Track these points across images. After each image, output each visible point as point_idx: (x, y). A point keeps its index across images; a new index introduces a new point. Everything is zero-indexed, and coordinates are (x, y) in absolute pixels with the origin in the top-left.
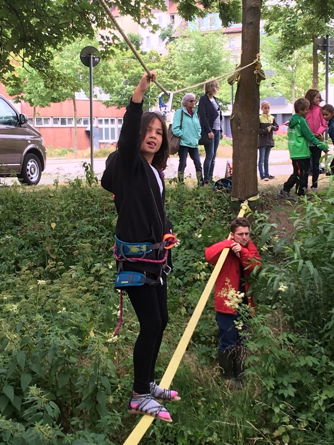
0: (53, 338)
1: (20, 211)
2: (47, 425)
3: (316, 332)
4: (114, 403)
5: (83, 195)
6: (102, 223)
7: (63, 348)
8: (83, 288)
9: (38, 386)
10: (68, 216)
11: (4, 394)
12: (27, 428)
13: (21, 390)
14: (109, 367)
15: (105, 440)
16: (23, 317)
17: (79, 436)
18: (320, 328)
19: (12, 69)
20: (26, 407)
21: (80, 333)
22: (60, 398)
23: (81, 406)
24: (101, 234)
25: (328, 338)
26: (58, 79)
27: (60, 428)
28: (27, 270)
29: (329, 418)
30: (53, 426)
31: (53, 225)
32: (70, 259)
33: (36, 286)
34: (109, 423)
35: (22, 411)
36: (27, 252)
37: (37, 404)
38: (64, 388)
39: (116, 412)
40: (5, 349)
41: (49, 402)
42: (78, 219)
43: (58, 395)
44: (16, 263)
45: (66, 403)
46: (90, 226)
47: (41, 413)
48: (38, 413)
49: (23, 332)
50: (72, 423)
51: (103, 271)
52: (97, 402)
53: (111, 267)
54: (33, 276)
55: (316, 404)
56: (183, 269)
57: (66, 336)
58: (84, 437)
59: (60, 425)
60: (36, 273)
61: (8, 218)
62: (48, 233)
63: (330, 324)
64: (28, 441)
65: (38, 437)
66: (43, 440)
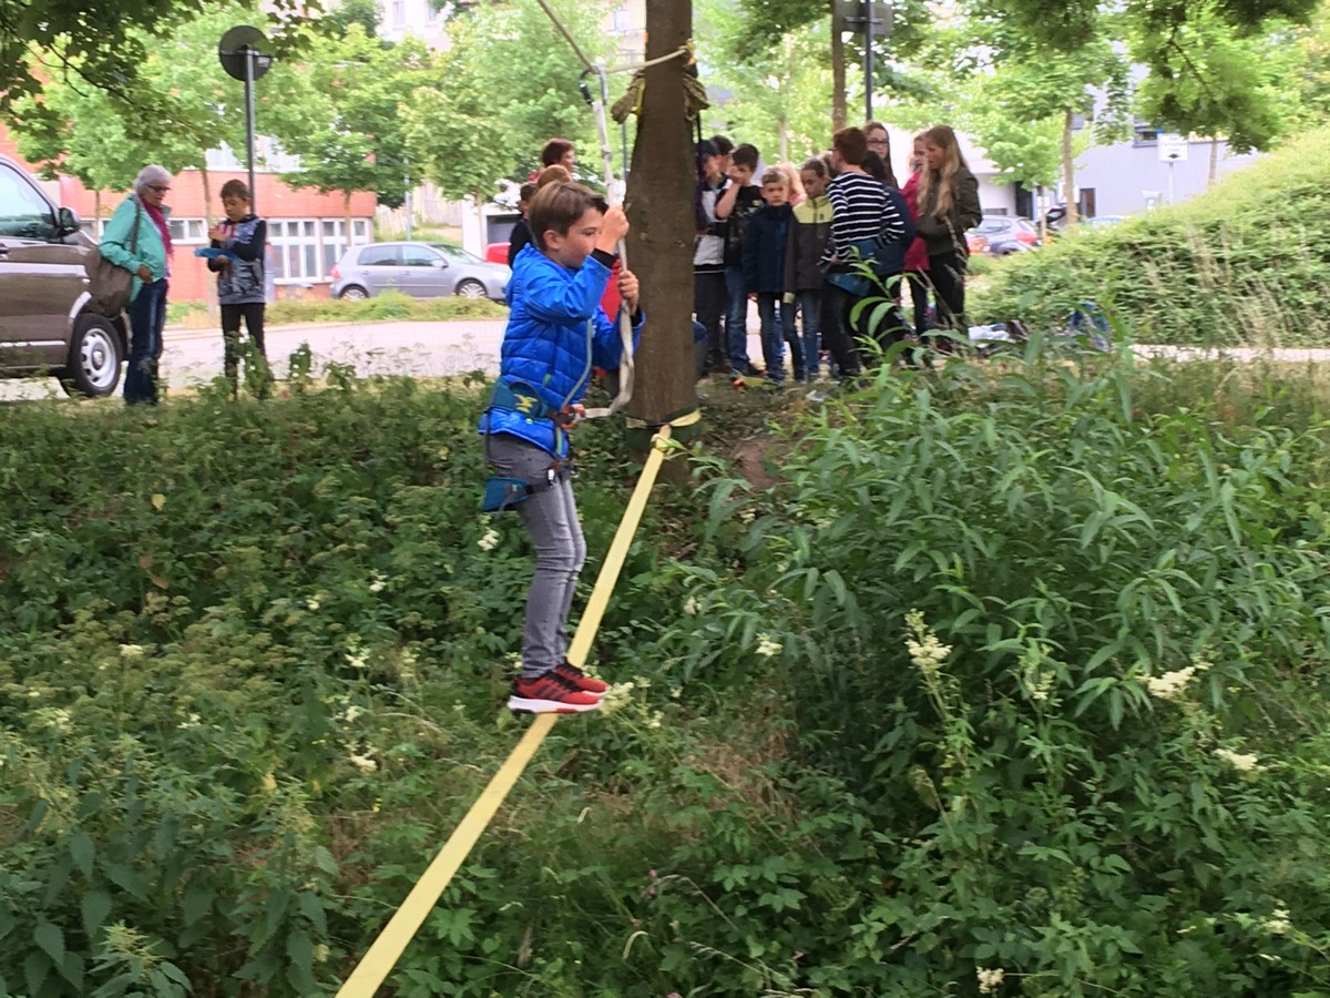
0: (168, 796)
1: (67, 463)
3: (856, 760)
5: (237, 421)
6: (289, 492)
7: (193, 820)
8: (242, 664)
9: (129, 925)
10: (198, 476)
11: (35, 949)
14: (321, 865)
16: (85, 741)
18: (864, 748)
19: (34, 87)
20: (96, 981)
21: (241, 780)
22: (189, 954)
23: (244, 973)
24: (286, 521)
25: (887, 774)
26: (162, 114)
29: (893, 981)
31: (159, 501)
32: (205, 589)
33: (116, 661)
36: (88, 573)
37: (127, 970)
38: (197, 924)
39: (340, 981)
41: (158, 964)
42: (224, 481)
43: (183, 944)
44: (60, 603)
45: (203, 965)
46: (256, 501)
49: (84, 782)
51: (294, 617)
52: (287, 961)
53: (314, 606)
54: (104, 635)
55: (858, 945)
56: (504, 607)
57: (203, 788)
60: (116, 626)
61: (36, 486)
62: (142, 524)
63: (891, 739)
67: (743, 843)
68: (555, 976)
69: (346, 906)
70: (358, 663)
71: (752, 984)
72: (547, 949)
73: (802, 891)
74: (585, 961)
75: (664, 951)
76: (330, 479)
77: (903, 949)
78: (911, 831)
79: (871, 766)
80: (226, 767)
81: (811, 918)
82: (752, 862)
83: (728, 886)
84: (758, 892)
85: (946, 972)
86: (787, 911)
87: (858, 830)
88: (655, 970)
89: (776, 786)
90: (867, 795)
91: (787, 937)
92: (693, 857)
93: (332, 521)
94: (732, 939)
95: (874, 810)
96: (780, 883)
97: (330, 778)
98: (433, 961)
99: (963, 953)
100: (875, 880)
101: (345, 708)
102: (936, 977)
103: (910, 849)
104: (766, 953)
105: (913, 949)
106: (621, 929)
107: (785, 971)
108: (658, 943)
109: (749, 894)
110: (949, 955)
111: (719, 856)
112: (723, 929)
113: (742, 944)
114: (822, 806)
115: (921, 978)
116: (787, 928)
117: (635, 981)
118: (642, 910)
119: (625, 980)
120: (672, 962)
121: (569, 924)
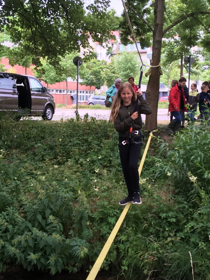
0: (61, 193)
1: (44, 132)
2: (58, 234)
3: (186, 195)
4: (89, 225)
5: (75, 126)
6: (83, 139)
7: (65, 198)
8: (75, 170)
10: (67, 136)
11: (37, 219)
12: (48, 235)
13: (45, 217)
14: (88, 207)
15: (85, 243)
16: (47, 182)
17: (73, 240)
18: (187, 193)
19: (41, 65)
20: (47, 225)
21: (74, 191)
22: (64, 222)
23: (74, 226)
24: (83, 145)
26: (63, 70)
27: (64, 236)
28: (48, 160)
29: (192, 236)
30: (61, 236)
31: (60, 140)
32: (68, 155)
33: (53, 168)
34: (87, 234)
35: (46, 227)
36: (48, 152)
37: (52, 224)
38: (66, 217)
39: (90, 230)
40: (38, 198)
41: (59, 223)
42: (72, 137)
43: (63, 220)
44: (43, 156)
45: (66, 224)
46: (78, 141)
47: (55, 228)
48: (53, 228)
49: (47, 189)
50: (70, 233)
51: (84, 162)
52: (81, 224)
53: (88, 160)
54: (51, 163)
55: (186, 229)
57: (67, 192)
58: (75, 241)
59: (64, 234)
60: (53, 162)
61: (39, 136)
62: (58, 143)
63: (192, 191)
64: (49, 242)
65: (54, 240)
66: (56, 241)
67: (165, 209)
68: (130, 231)
69: (92, 215)
70: (97, 172)
71: (166, 235)
72: (129, 226)
73: (176, 218)
74: (135, 228)
75: (150, 228)
76: (91, 138)
77: (194, 230)
78: (196, 209)
79: (189, 196)
80: (71, 188)
81: (177, 224)
82: (167, 212)
83: (162, 217)
84: (168, 218)
85: (202, 236)
86: (173, 222)
87: (187, 208)
88: (148, 231)
89: (171, 199)
90: (188, 202)
91: (173, 227)
92: (156, 211)
93: (91, 145)
94: (163, 226)
95: (189, 204)
96: (172, 217)
97: (90, 192)
98: (108, 227)
99: (205, 233)
100: (189, 218)
101: (94, 180)
102: (200, 237)
103: (196, 212)
104: (169, 230)
105: (196, 231)
106: (142, 223)
107: (172, 233)
108: (149, 226)
109: (166, 219)
110: (203, 232)
111: (161, 211)
112: (161, 224)
113: (164, 227)
114: (179, 203)
115: (198, 236)
116: (173, 225)
117: (144, 233)
118: (146, 220)
119: (143, 233)
120: (152, 230)
121: (133, 222)
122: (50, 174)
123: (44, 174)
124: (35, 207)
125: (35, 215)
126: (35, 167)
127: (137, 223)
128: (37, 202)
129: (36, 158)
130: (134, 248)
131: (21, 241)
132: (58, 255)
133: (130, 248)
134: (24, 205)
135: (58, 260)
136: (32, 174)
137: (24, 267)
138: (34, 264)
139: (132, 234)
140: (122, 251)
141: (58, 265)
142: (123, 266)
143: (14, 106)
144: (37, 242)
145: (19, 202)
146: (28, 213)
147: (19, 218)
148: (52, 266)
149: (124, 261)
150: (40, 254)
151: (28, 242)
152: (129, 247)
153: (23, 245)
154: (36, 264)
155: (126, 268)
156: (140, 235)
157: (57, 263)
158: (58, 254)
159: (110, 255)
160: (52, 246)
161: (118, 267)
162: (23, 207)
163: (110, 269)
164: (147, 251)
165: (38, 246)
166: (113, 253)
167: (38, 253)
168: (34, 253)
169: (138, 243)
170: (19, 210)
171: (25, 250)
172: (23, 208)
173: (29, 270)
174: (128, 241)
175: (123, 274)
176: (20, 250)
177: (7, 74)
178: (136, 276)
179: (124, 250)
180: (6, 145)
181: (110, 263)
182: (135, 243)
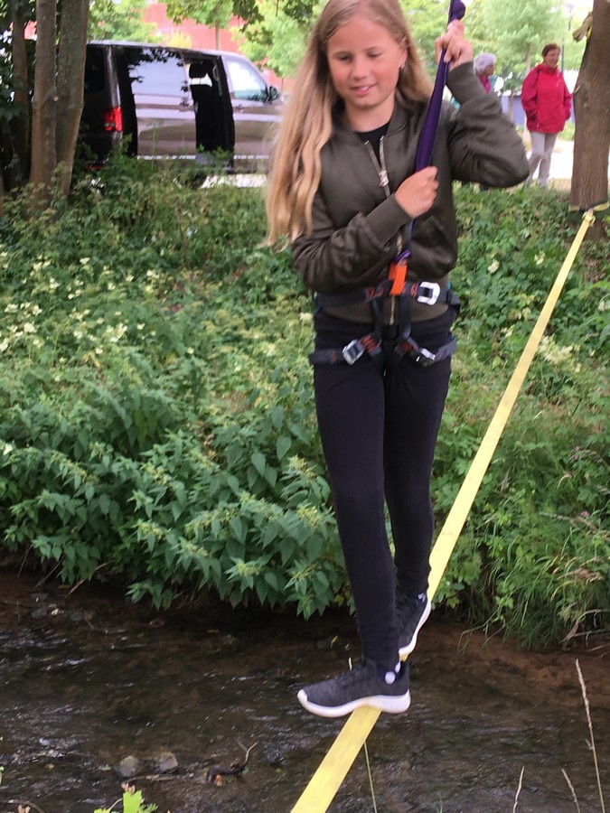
2: (314, 507)
11: (252, 465)
12: (285, 511)
20: (286, 483)
30: (321, 510)
33: (297, 321)
35: (279, 489)
36: (282, 276)
37: (300, 479)
44: (268, 290)
47: (305, 492)
48: (301, 492)
54: (289, 308)
60: (297, 304)
64: (288, 529)
65: (302, 523)
66: (309, 528)
68: (521, 498)
72: (517, 484)
74: (537, 491)
75: (579, 488)
88: (574, 499)
108: (576, 485)
117: (563, 504)
118: (568, 467)
119: (558, 504)
120: (584, 496)
121: (529, 473)
122: (290, 337)
123: (271, 339)
124: (246, 431)
125: (247, 456)
126: (245, 320)
127: (542, 476)
128: (251, 419)
129: (250, 294)
130: (532, 547)
131: (210, 525)
132: (314, 566)
133: (519, 547)
134: (216, 426)
135: (314, 576)
136: (238, 339)
137: (222, 597)
138: (248, 589)
139: (526, 506)
140: (497, 555)
141: (315, 590)
142: (501, 596)
143: (182, 144)
144: (253, 530)
145: (203, 418)
146: (226, 449)
147: (203, 462)
148: (300, 592)
149: (504, 584)
150: (262, 561)
151: (228, 530)
152: (516, 545)
153: (216, 536)
154: (252, 587)
155: (510, 603)
156: (549, 511)
157: (315, 587)
158: (314, 563)
159: (462, 566)
160: (295, 541)
161: (484, 599)
162: (215, 431)
163: (464, 605)
164: (572, 556)
165: (257, 541)
166: (471, 561)
167: (256, 560)
168: (246, 561)
169: (544, 532)
170: (202, 439)
171: (221, 551)
172: (212, 435)
173: (234, 604)
174: (514, 526)
175: (499, 620)
176: (209, 552)
177: (161, 49)
178: (539, 625)
179: (504, 552)
180: (164, 257)
181: (460, 587)
182: (534, 532)
